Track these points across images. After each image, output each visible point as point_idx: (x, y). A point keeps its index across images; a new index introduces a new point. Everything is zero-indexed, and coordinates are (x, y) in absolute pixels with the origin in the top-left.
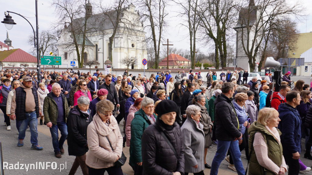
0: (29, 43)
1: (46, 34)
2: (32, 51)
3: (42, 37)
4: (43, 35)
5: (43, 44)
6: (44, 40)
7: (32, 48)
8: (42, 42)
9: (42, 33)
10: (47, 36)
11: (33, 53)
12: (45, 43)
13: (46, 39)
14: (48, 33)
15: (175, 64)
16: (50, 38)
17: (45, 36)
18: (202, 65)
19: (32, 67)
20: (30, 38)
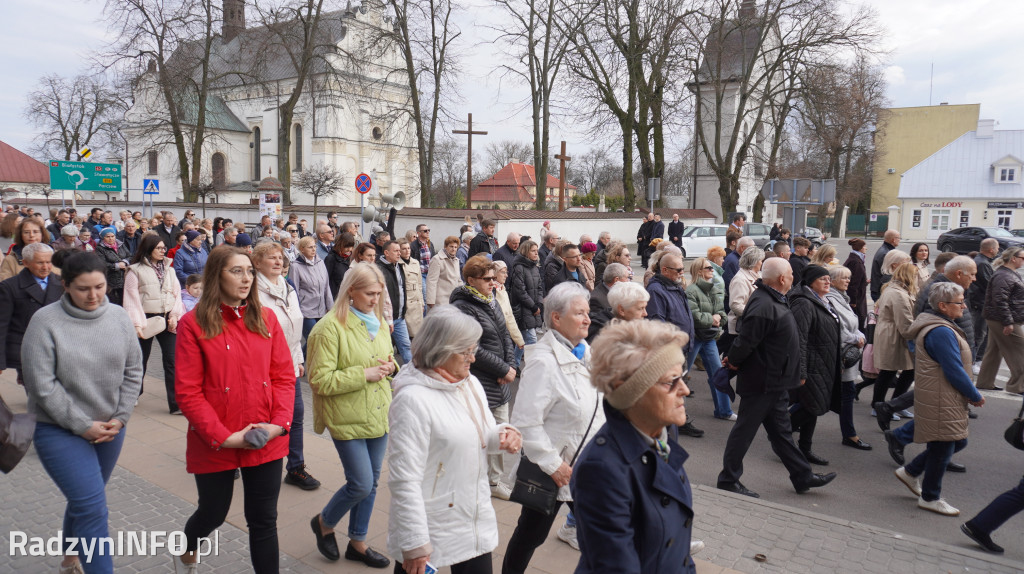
0: (31, 118)
1: (90, 89)
2: (42, 144)
3: (77, 99)
4: (79, 91)
5: (80, 123)
6: (83, 108)
7: (41, 137)
8: (77, 115)
9: (76, 84)
10: (94, 97)
11: (44, 150)
12: (87, 120)
13: (90, 108)
14: (94, 88)
16: (105, 101)
17: (87, 97)
18: (602, 200)
19: (44, 197)
20: (35, 102)
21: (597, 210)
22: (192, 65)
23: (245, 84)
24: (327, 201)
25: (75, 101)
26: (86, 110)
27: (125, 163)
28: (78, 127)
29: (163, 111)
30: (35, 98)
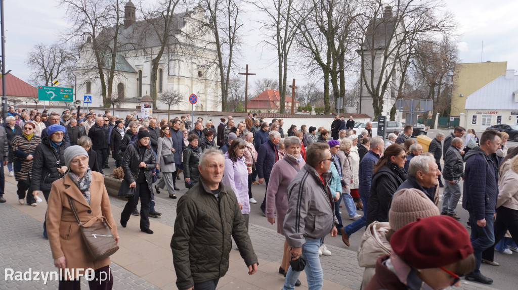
0: (30, 65)
2: (34, 78)
3: (52, 56)
4: (53, 52)
5: (53, 67)
6: (55, 60)
7: (34, 74)
8: (52, 64)
9: (52, 48)
10: (60, 55)
11: (35, 81)
12: (56, 66)
13: (58, 60)
14: (60, 50)
15: (273, 107)
16: (66, 57)
17: (57, 55)
18: (313, 109)
19: (35, 104)
20: (31, 57)
21: (310, 114)
22: (109, 39)
23: (135, 49)
24: (174, 107)
26: (57, 61)
27: (75, 88)
28: (52, 70)
29: (94, 62)
30: (31, 55)
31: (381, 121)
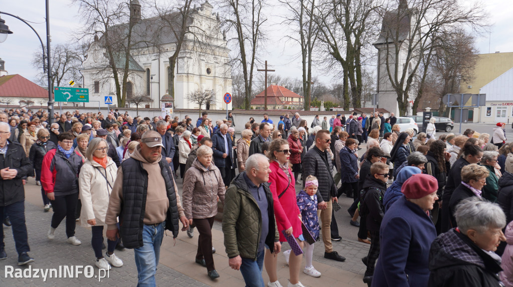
0: (35, 65)
1: (63, 50)
2: (40, 78)
3: (57, 56)
4: (58, 51)
5: (59, 67)
6: (60, 60)
7: (40, 74)
8: (57, 64)
9: (57, 48)
10: (65, 54)
11: (41, 81)
12: (62, 66)
13: (64, 59)
14: (66, 50)
15: (278, 102)
16: (70, 57)
17: (61, 55)
18: (322, 104)
19: (40, 105)
20: (37, 57)
21: (319, 110)
22: (123, 38)
25: (56, 57)
26: (62, 61)
28: (57, 70)
30: (37, 56)
31: (426, 117)
